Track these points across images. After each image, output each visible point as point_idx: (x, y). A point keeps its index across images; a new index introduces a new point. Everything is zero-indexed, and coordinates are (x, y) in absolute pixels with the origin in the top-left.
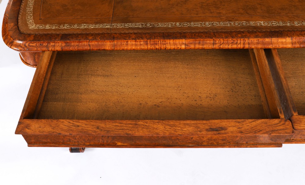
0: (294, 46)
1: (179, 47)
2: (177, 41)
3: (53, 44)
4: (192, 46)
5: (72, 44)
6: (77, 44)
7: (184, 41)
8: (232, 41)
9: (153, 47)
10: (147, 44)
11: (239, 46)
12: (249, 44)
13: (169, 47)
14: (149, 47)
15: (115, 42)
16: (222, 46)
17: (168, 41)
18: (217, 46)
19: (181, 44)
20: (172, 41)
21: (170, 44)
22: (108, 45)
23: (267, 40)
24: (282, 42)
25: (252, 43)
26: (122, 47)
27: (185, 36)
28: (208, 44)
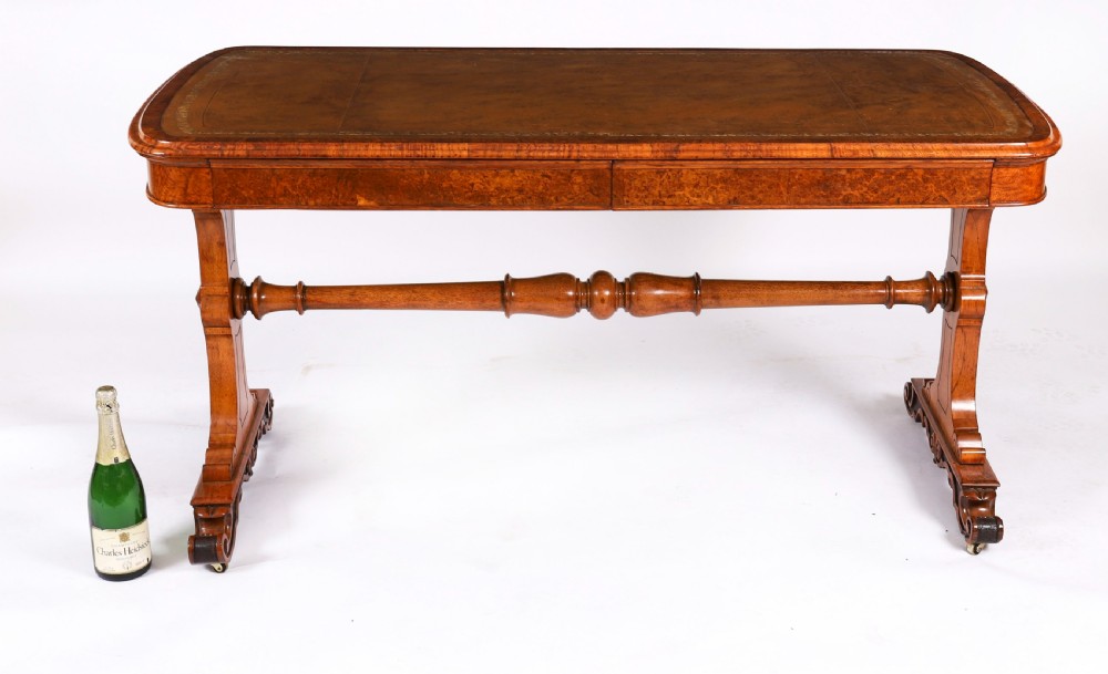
0: (655, 154)
1: (458, 153)
2: (455, 146)
4: (481, 153)
5: (267, 147)
6: (276, 147)
7: (466, 146)
8: (550, 147)
9: (412, 153)
10: (402, 149)
11: (562, 154)
12: (579, 151)
13: (439, 154)
14: (405, 153)
15: (345, 147)
16: (531, 154)
17: (439, 146)
18: (523, 154)
19: (462, 150)
20: (445, 146)
21: (442, 150)
22: (332, 150)
23: (610, 147)
24: (636, 151)
25: (584, 150)
26: (357, 153)
27: (469, 141)
28: (509, 151)
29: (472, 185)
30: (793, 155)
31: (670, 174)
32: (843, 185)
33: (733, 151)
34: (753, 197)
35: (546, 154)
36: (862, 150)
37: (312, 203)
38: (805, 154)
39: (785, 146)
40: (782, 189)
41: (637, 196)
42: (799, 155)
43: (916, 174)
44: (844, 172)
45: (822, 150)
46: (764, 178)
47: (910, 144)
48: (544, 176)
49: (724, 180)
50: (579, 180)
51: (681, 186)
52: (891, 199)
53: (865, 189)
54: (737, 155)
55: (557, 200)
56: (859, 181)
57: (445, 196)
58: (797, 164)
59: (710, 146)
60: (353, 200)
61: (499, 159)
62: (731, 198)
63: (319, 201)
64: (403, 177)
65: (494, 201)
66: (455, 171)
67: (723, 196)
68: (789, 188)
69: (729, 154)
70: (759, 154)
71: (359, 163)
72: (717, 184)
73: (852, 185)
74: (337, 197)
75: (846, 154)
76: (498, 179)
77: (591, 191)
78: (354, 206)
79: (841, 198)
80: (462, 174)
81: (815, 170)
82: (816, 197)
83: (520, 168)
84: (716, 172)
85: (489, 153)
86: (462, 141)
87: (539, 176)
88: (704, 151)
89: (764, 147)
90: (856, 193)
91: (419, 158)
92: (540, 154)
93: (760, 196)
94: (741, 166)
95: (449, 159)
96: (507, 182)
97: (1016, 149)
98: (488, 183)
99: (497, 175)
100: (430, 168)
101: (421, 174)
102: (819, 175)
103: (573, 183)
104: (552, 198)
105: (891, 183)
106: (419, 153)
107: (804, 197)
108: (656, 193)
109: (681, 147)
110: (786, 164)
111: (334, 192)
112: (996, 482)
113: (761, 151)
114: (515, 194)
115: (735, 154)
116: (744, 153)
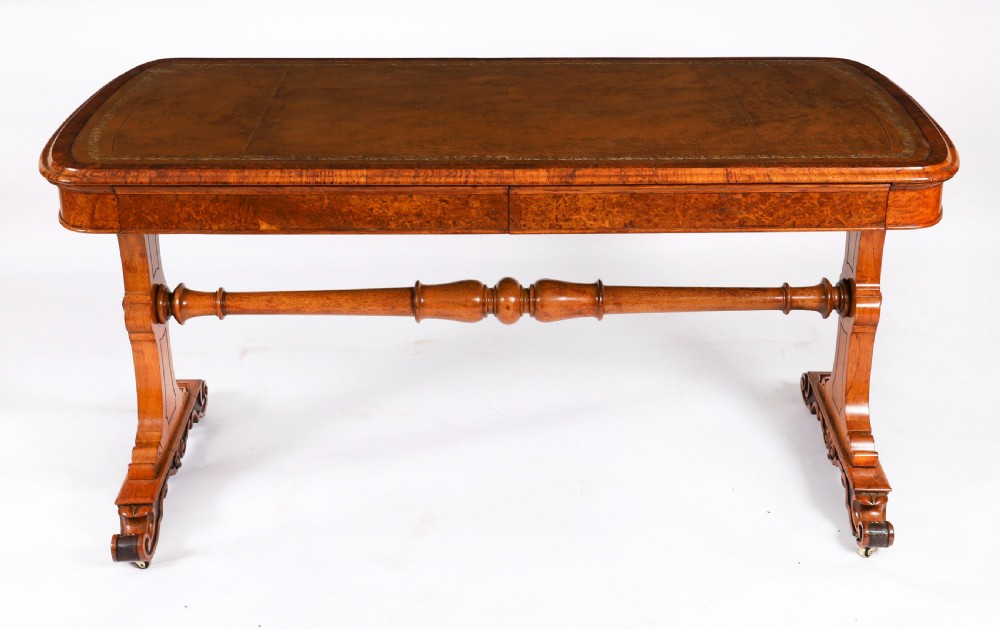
0: (551, 180)
1: (356, 180)
2: (354, 172)
3: (136, 174)
4: (379, 180)
5: (170, 174)
6: (178, 173)
7: (365, 172)
8: (447, 173)
9: (311, 180)
10: (301, 176)
11: (459, 180)
12: (475, 177)
13: (338, 180)
14: (304, 179)
15: (246, 173)
16: (428, 180)
17: (337, 172)
18: (420, 180)
19: (359, 176)
20: (344, 172)
21: (341, 176)
22: (233, 177)
23: (507, 172)
24: (532, 176)
25: (481, 176)
26: (257, 180)
27: (367, 167)
28: (406, 177)
29: (371, 209)
30: (689, 180)
31: (566, 199)
32: (739, 208)
33: (628, 176)
34: (649, 221)
35: (443, 180)
36: (758, 175)
37: (215, 227)
38: (701, 180)
39: (680, 171)
40: (678, 213)
41: (534, 221)
42: (695, 180)
43: (812, 198)
44: (739, 196)
45: (717, 175)
46: (660, 202)
47: (806, 169)
48: (442, 200)
49: (620, 205)
50: (477, 204)
51: (577, 210)
52: (787, 223)
53: (761, 213)
54: (632, 180)
55: (454, 223)
56: (755, 204)
57: (345, 221)
58: (693, 189)
59: (606, 172)
60: (255, 224)
61: (397, 185)
62: (627, 222)
63: (222, 225)
64: (304, 202)
65: (393, 225)
66: (354, 197)
67: (619, 221)
68: (684, 211)
69: (625, 179)
70: (655, 179)
71: (260, 189)
72: (613, 208)
73: (748, 210)
74: (240, 222)
75: (741, 180)
76: (396, 204)
77: (488, 214)
78: (256, 231)
79: (737, 221)
80: (361, 199)
81: (711, 194)
82: (711, 220)
83: (417, 193)
84: (612, 196)
85: (387, 179)
86: (361, 167)
87: (436, 201)
88: (600, 176)
89: (660, 172)
90: (752, 216)
91: (318, 185)
92: (437, 180)
93: (656, 220)
94: (637, 191)
95: (347, 185)
96: (405, 207)
97: (914, 173)
98: (387, 208)
99: (395, 200)
100: (329, 193)
101: (321, 199)
102: (715, 199)
103: (470, 208)
104: (450, 222)
105: (787, 206)
106: (318, 180)
107: (700, 220)
108: (553, 217)
109: (577, 173)
110: (682, 189)
111: (236, 217)
112: (887, 486)
113: (657, 176)
114: (414, 218)
115: (630, 179)
116: (639, 179)
